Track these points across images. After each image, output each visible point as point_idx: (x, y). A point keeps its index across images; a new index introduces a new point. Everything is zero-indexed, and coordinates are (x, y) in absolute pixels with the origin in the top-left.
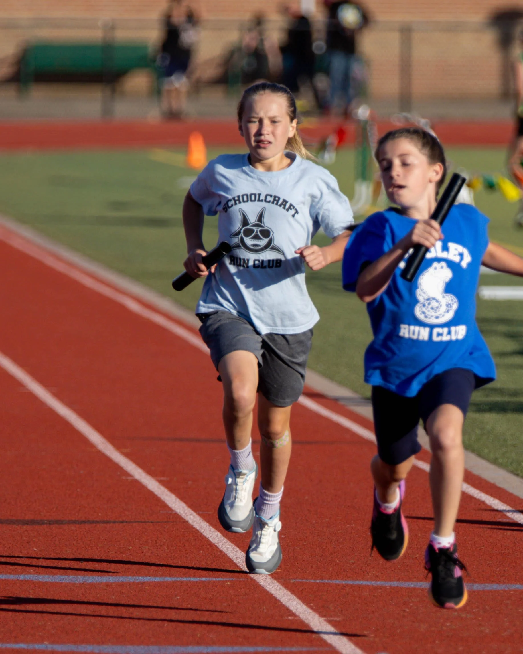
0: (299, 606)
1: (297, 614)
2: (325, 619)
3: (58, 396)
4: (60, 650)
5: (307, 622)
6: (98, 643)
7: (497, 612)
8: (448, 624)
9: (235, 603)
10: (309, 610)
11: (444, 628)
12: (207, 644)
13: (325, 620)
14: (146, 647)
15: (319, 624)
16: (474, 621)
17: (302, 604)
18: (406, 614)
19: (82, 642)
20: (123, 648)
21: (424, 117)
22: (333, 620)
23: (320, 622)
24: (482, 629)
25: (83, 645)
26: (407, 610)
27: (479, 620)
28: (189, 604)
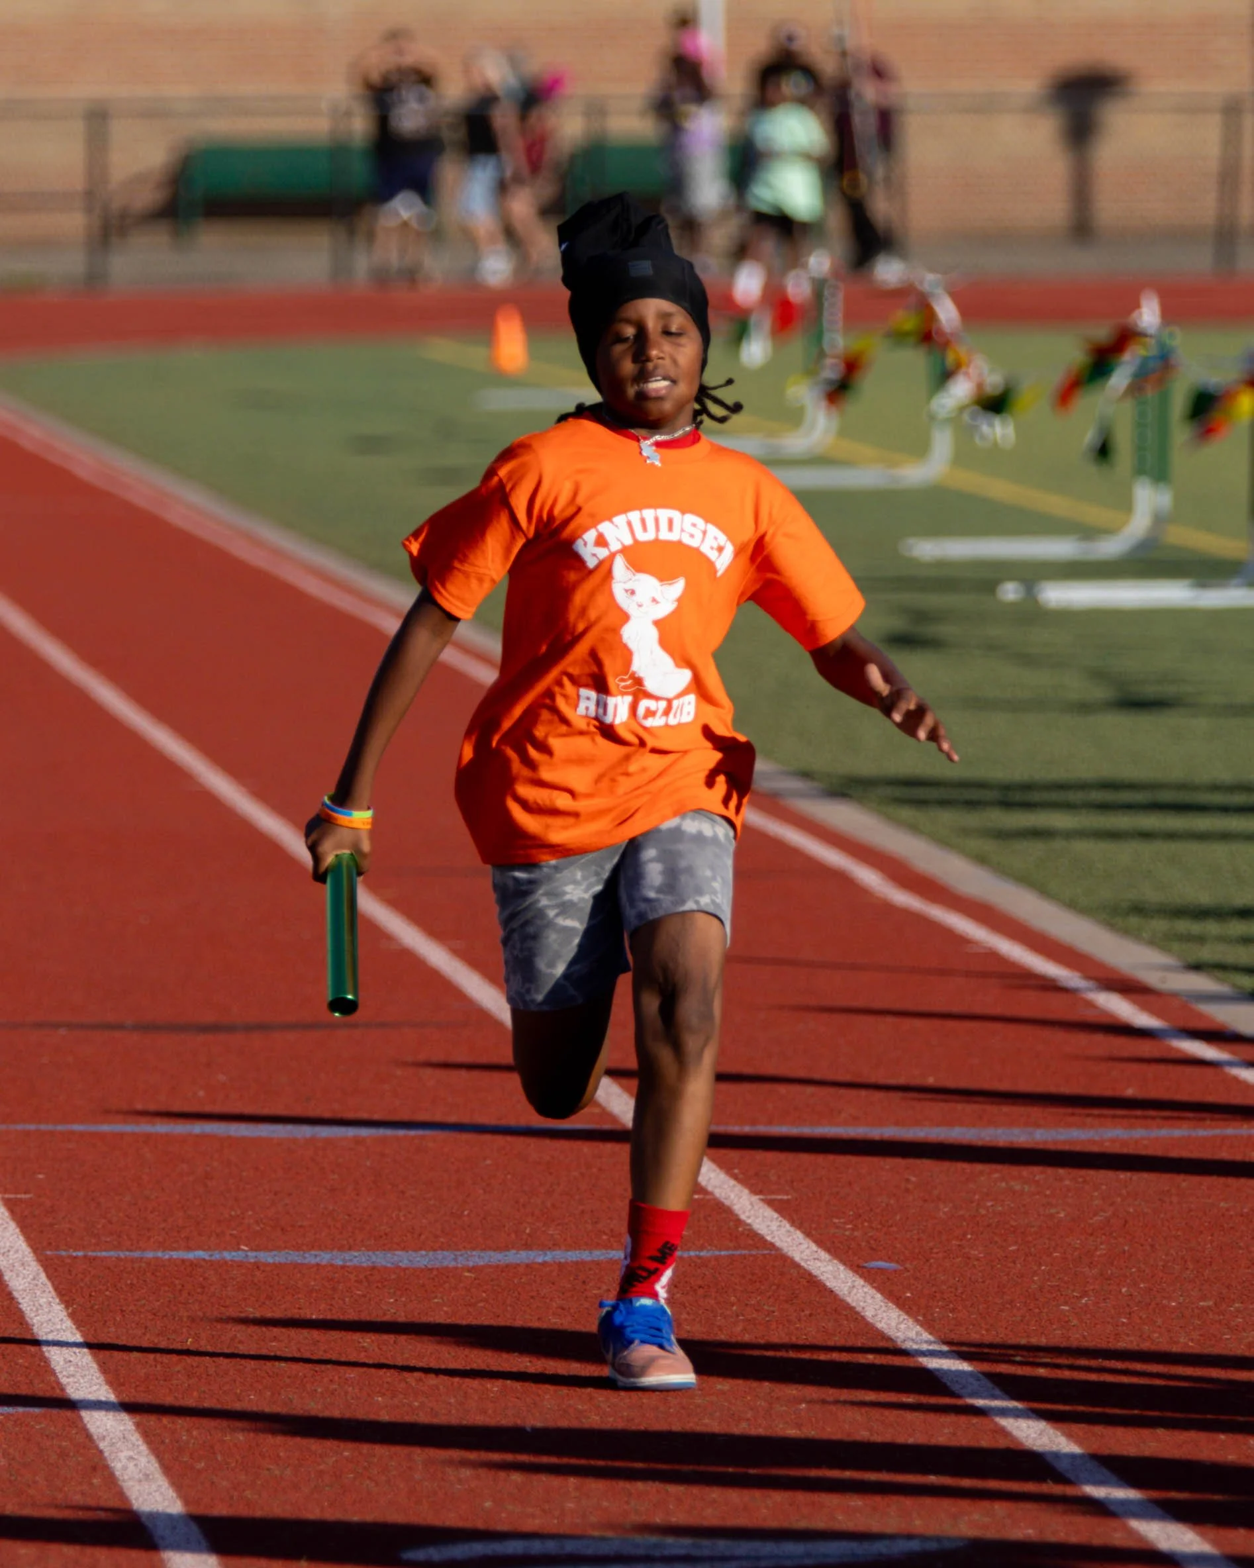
0: (712, 1175)
1: (710, 1188)
2: (762, 1197)
3: (261, 794)
4: (270, 1260)
5: (727, 1203)
6: (341, 1248)
7: (1081, 1180)
8: (989, 1204)
9: (595, 1170)
10: (732, 1182)
11: (983, 1212)
12: (544, 1247)
13: (762, 1200)
14: (431, 1253)
15: (750, 1207)
16: (1037, 1197)
17: (718, 1170)
18: (910, 1186)
19: (312, 1246)
20: (389, 1255)
21: (932, 270)
22: (775, 1200)
23: (752, 1204)
24: (1053, 1211)
25: (313, 1252)
26: (913, 1179)
27: (1046, 1196)
28: (509, 1173)
